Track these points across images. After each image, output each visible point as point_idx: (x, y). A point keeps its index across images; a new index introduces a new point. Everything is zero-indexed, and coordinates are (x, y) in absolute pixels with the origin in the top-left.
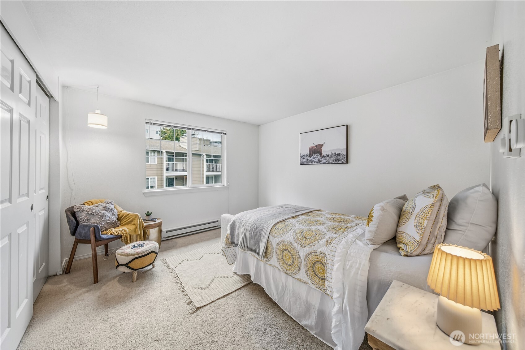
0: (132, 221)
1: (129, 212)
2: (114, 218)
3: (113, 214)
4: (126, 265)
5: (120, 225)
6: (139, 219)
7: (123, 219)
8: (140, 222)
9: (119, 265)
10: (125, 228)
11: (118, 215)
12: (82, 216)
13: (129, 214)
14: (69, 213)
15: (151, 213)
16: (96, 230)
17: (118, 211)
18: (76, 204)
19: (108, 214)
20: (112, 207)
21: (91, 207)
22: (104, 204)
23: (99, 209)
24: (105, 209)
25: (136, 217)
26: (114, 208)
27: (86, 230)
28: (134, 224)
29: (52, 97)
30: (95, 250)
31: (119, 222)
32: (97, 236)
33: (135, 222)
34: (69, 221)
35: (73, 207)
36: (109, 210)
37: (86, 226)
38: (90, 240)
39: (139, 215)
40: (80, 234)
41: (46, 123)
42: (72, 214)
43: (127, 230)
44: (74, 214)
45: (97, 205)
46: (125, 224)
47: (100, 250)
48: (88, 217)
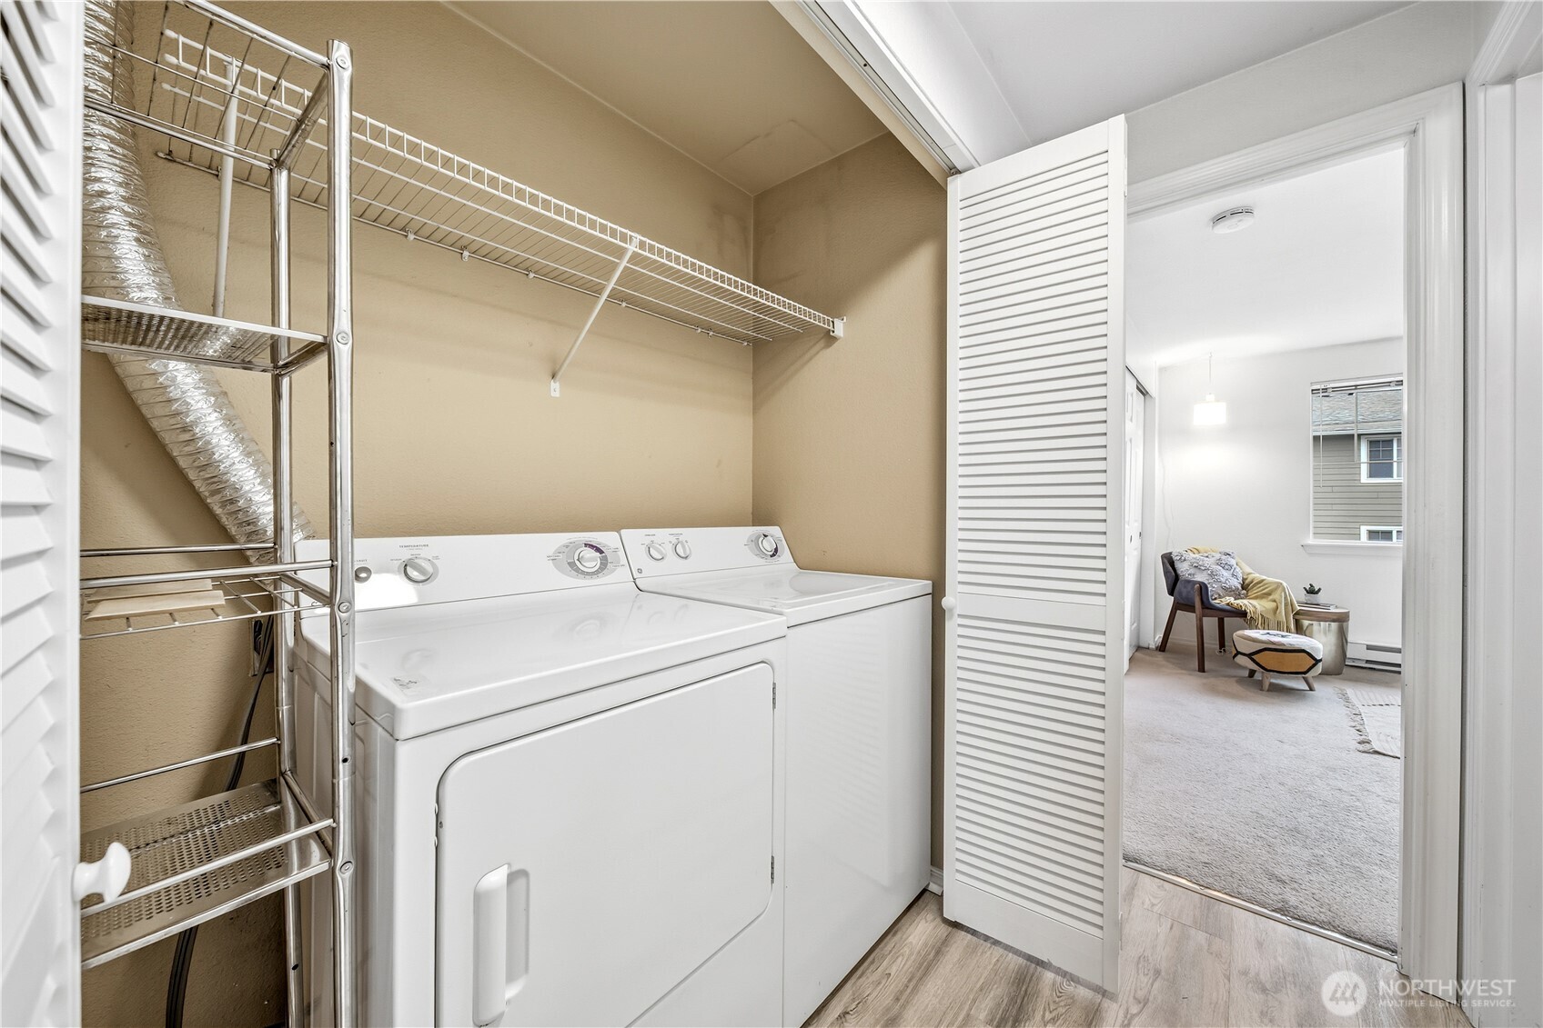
0: (1269, 594)
1: (1264, 577)
2: (1236, 583)
3: (1233, 575)
4: (1250, 656)
5: (1246, 597)
6: (1285, 593)
7: (1252, 587)
8: (1286, 598)
9: (1238, 653)
10: (1254, 602)
11: (1244, 580)
12: (1183, 569)
13: (1263, 581)
14: (1166, 561)
15: (1319, 590)
16: (1203, 588)
17: (1243, 573)
18: (1176, 550)
19: (1225, 573)
20: (1233, 562)
21: (1197, 556)
22: (1218, 556)
23: (1209, 562)
24: (1219, 562)
25: (1276, 589)
26: (1235, 566)
27: (1189, 588)
28: (1275, 601)
29: (1147, 393)
30: (1201, 621)
31: (1244, 592)
32: (1205, 600)
33: (1275, 596)
34: (1166, 573)
35: (1171, 553)
36: (1227, 567)
37: (1189, 582)
38: (1194, 607)
39: (1285, 584)
40: (1180, 593)
41: (1141, 432)
42: (1169, 561)
43: (1258, 606)
44: (1172, 563)
45: (1206, 555)
46: (1256, 598)
47: (1210, 624)
48: (1192, 571)
